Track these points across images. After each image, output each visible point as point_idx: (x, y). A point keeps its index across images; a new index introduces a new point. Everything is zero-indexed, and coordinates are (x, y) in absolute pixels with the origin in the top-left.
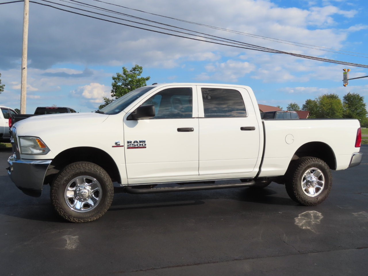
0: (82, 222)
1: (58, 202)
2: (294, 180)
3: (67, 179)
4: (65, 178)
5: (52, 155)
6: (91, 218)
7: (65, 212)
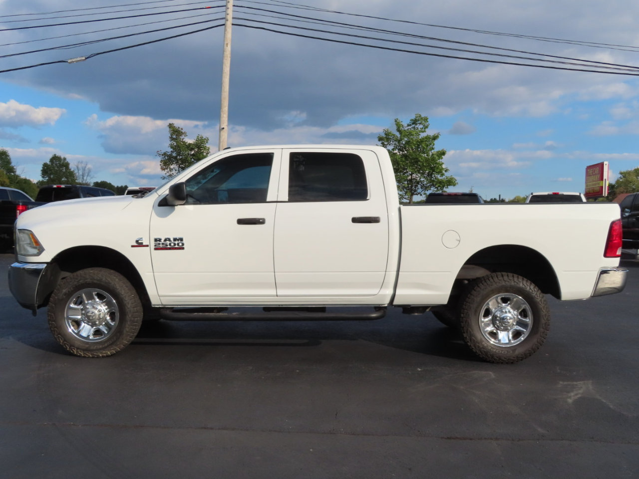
0: (89, 357)
1: (56, 325)
2: (463, 314)
3: (67, 292)
4: (64, 291)
5: (47, 256)
6: (101, 351)
7: (65, 340)
